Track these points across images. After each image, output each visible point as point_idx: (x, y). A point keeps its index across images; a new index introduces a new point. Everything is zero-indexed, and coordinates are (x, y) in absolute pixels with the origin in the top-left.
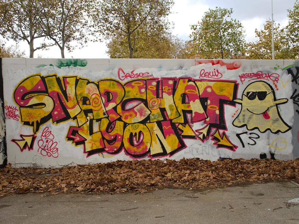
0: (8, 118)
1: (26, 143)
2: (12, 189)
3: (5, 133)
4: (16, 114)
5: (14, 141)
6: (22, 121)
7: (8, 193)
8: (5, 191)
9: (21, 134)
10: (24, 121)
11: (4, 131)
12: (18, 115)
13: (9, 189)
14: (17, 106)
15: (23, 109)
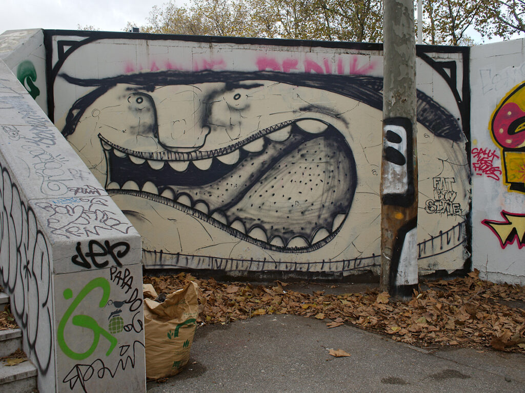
0: (477, 174)
1: (514, 230)
2: (477, 334)
3: (470, 205)
4: (494, 166)
5: (486, 223)
6: (507, 182)
7: (466, 339)
8: (460, 333)
9: (503, 210)
10: (512, 181)
11: (467, 201)
12: (498, 168)
13: (470, 330)
14: (498, 149)
15: (510, 156)
